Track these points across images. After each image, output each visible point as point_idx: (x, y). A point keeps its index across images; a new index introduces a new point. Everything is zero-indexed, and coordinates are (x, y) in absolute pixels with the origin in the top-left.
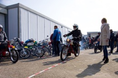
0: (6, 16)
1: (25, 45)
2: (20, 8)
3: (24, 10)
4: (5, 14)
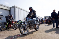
0: (10, 11)
1: (18, 22)
4: (9, 10)
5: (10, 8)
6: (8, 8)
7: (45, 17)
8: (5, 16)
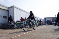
1: (16, 23)
2: (14, 8)
3: (15, 8)
5: (9, 8)
6: (6, 8)
7: (45, 19)
8: (4, 16)
